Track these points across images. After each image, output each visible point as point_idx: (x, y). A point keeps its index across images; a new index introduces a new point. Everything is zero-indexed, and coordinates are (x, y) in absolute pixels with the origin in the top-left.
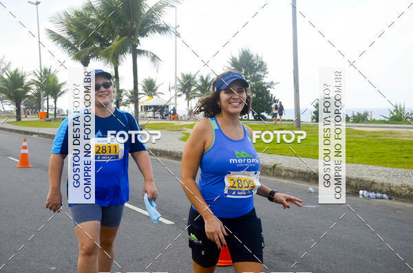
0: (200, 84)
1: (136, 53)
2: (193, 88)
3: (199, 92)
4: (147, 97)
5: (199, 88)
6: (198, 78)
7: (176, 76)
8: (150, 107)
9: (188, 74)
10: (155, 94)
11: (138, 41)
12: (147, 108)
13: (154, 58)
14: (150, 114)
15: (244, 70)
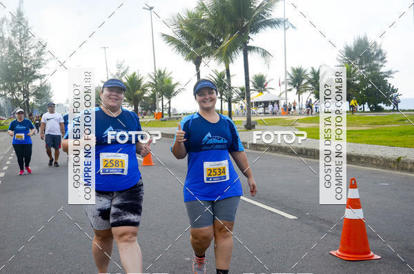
0: (311, 77)
1: (247, 50)
2: (305, 81)
3: (310, 86)
4: (257, 93)
5: (310, 81)
6: (309, 71)
7: (286, 71)
8: (261, 103)
9: (299, 67)
10: (265, 90)
11: (249, 38)
12: (257, 104)
13: (265, 53)
14: (261, 110)
15: (358, 60)
